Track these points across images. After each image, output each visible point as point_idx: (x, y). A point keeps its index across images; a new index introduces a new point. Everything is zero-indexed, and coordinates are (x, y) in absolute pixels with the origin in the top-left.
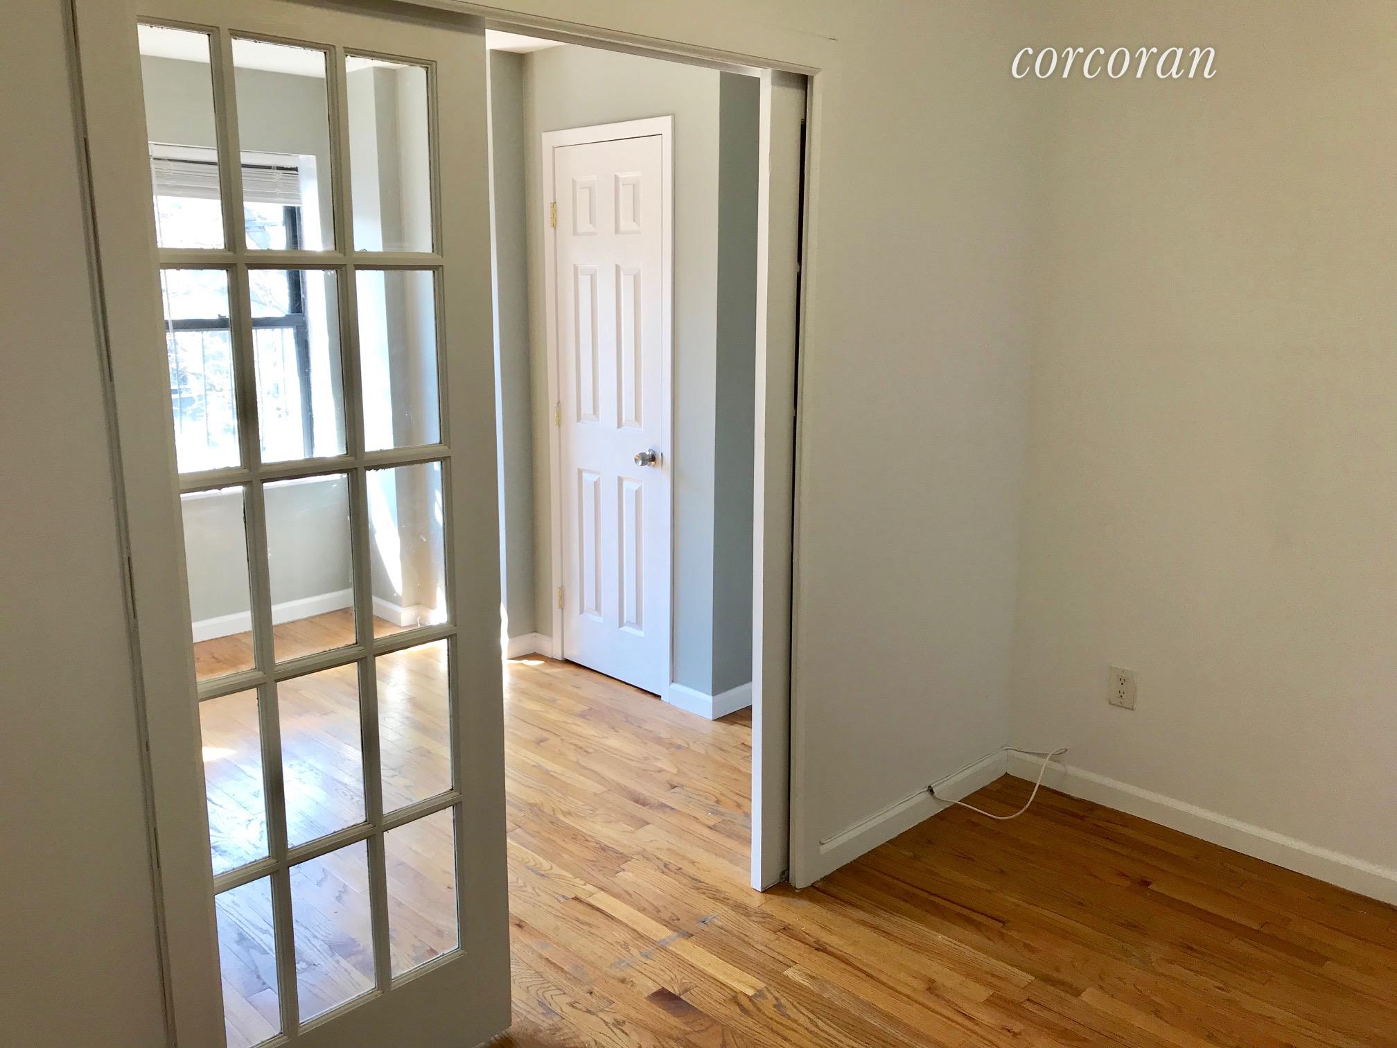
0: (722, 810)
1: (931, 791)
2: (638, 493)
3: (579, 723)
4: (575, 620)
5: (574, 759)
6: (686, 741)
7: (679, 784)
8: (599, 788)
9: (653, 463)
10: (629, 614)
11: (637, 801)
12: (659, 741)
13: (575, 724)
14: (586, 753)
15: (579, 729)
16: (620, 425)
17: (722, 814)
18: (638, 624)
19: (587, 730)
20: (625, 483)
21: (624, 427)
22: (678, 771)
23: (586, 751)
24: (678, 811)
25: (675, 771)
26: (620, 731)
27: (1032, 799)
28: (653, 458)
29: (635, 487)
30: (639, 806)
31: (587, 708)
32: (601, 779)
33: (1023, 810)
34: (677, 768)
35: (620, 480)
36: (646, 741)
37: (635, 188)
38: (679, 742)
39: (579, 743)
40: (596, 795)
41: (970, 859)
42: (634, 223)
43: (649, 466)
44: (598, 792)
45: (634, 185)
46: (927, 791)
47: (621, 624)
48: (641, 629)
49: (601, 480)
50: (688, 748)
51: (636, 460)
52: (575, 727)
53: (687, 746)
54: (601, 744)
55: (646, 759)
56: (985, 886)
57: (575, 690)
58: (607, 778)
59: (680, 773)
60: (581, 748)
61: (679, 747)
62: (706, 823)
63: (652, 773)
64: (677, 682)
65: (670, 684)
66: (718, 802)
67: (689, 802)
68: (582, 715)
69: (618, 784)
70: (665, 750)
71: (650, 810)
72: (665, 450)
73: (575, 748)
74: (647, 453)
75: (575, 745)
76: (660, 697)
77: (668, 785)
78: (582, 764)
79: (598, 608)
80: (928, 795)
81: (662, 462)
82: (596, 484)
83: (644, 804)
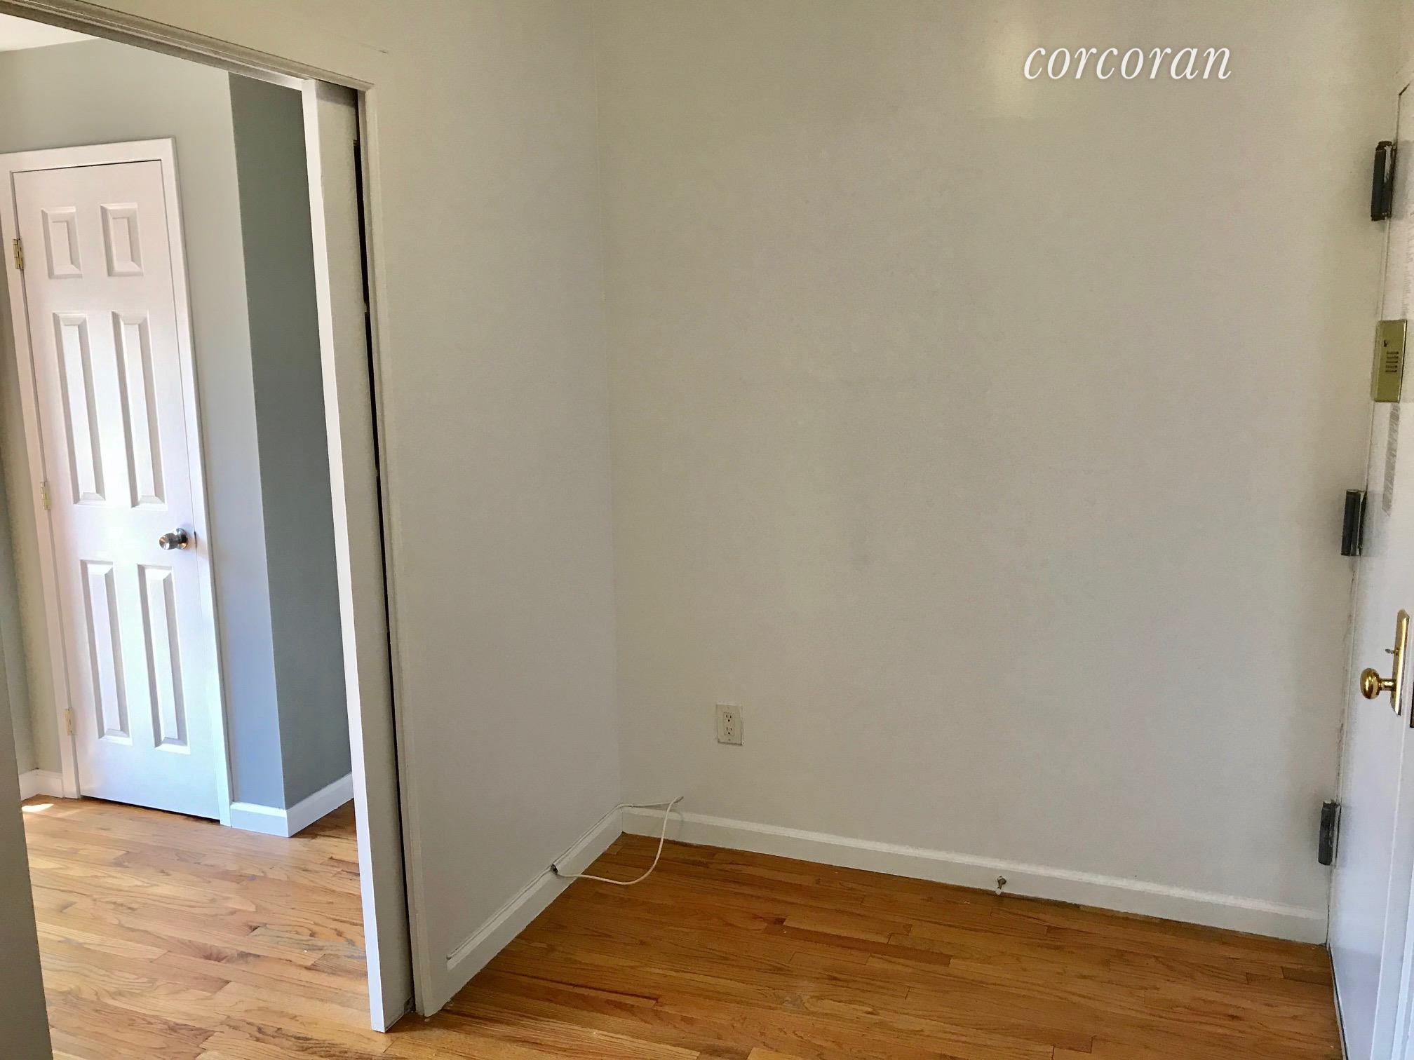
0: (320, 944)
1: (555, 870)
2: (167, 583)
3: (115, 875)
4: (93, 745)
5: (116, 922)
6: (260, 869)
7: (260, 923)
8: (155, 952)
9: (183, 544)
10: (168, 727)
11: (208, 957)
12: (225, 875)
13: (110, 876)
14: (130, 911)
15: (115, 881)
16: (135, 503)
17: (321, 949)
18: (181, 738)
19: (127, 881)
20: (147, 571)
21: (140, 505)
22: (256, 908)
23: (130, 908)
24: (264, 956)
25: (253, 909)
26: (171, 872)
27: (658, 857)
28: (184, 539)
29: (163, 574)
30: (213, 962)
31: (122, 853)
32: (156, 939)
33: (650, 871)
34: (255, 904)
35: (141, 570)
36: (208, 879)
37: (131, 221)
38: (251, 872)
39: (119, 900)
40: (152, 961)
41: (607, 936)
42: (132, 263)
43: (180, 548)
44: (155, 958)
45: (128, 219)
46: (551, 870)
47: (158, 743)
48: (185, 743)
49: (114, 570)
50: (265, 877)
51: (162, 544)
52: (109, 880)
53: (262, 875)
54: (149, 895)
55: (213, 901)
56: (628, 963)
57: (104, 833)
58: (163, 937)
59: (259, 909)
60: (122, 905)
61: (253, 878)
62: (302, 963)
63: (222, 917)
64: (239, 801)
65: (230, 804)
66: (312, 935)
67: (278, 943)
68: (118, 864)
69: (178, 941)
70: (234, 886)
71: (228, 965)
72: (200, 528)
73: (112, 906)
74: (176, 533)
75: (115, 903)
76: (218, 821)
77: (247, 928)
78: (127, 926)
79: (124, 728)
80: (550, 876)
81: (196, 543)
82: (109, 578)
83: (219, 959)
